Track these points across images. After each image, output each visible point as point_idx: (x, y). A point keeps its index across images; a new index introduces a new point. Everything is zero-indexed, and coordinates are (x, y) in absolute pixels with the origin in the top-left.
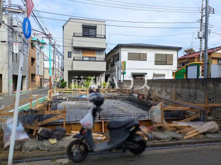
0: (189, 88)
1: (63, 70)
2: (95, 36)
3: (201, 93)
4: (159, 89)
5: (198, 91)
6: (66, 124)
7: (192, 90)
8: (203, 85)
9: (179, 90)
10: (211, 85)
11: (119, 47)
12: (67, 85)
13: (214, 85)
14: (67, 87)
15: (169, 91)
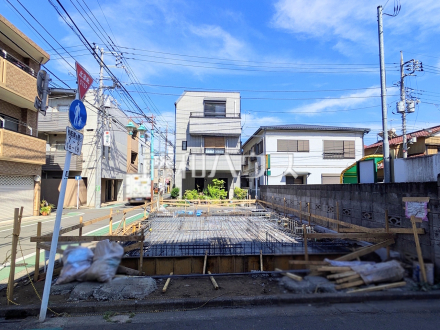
0: (361, 200)
1: (174, 170)
2: (224, 116)
3: (379, 209)
4: (317, 201)
5: (375, 205)
6: (144, 258)
7: (365, 204)
8: (382, 194)
9: (346, 203)
10: (395, 195)
11: (262, 131)
12: (180, 193)
13: (398, 195)
14: (180, 196)
15: (331, 205)
